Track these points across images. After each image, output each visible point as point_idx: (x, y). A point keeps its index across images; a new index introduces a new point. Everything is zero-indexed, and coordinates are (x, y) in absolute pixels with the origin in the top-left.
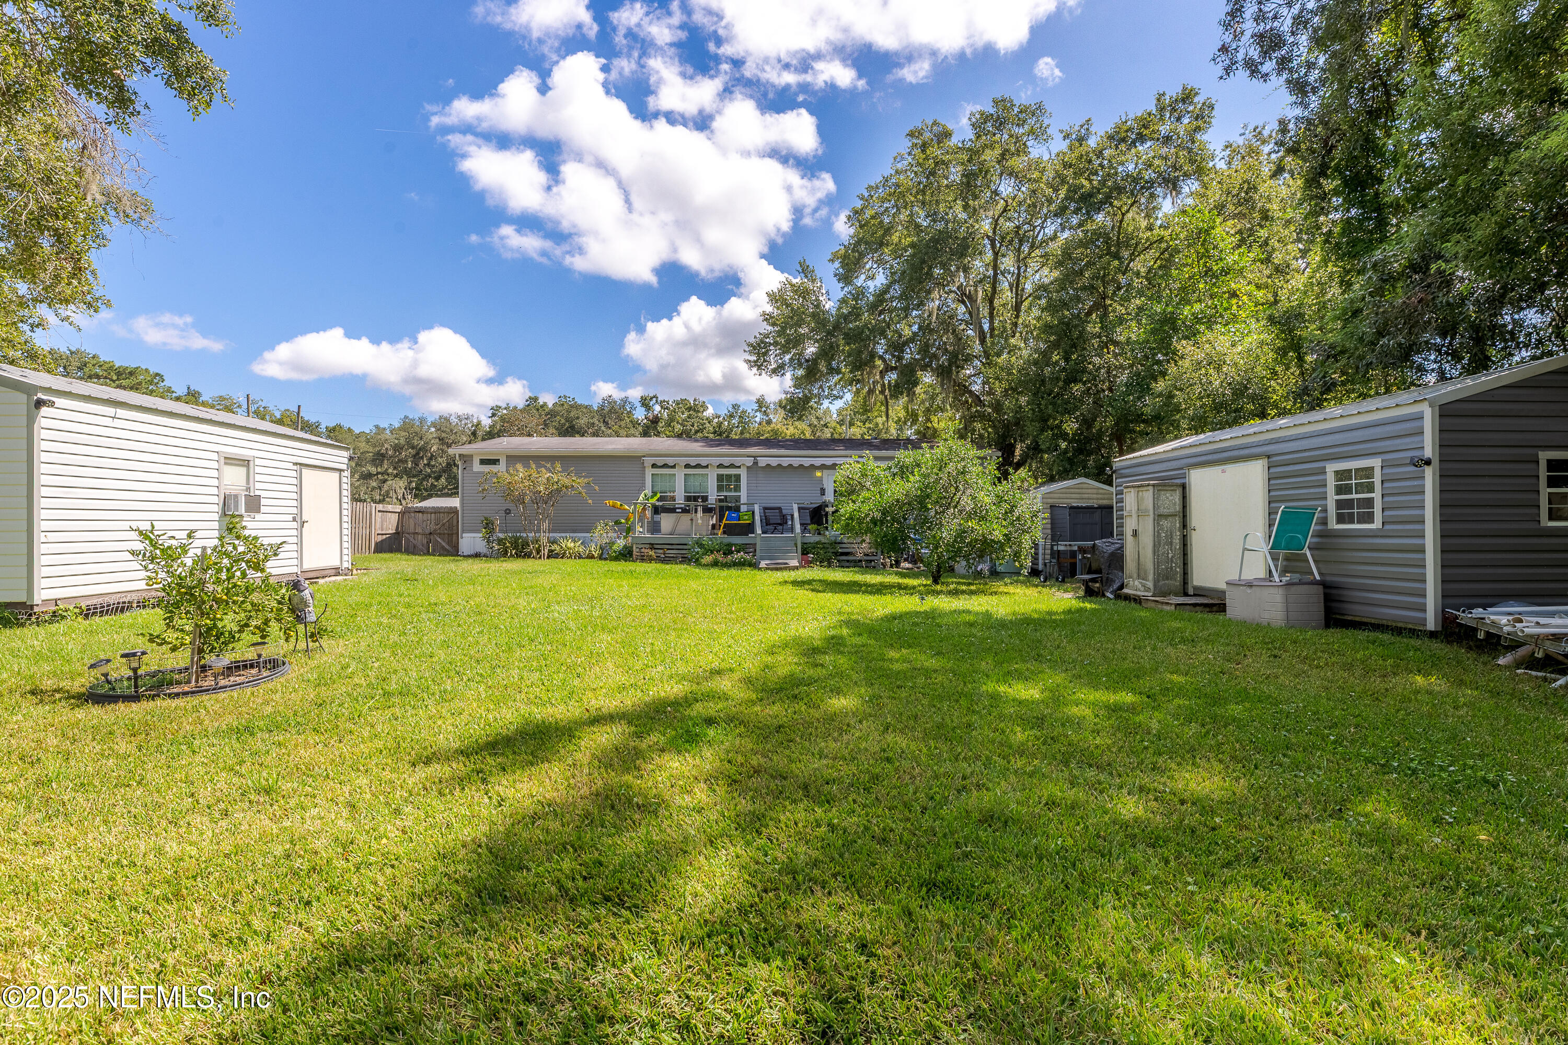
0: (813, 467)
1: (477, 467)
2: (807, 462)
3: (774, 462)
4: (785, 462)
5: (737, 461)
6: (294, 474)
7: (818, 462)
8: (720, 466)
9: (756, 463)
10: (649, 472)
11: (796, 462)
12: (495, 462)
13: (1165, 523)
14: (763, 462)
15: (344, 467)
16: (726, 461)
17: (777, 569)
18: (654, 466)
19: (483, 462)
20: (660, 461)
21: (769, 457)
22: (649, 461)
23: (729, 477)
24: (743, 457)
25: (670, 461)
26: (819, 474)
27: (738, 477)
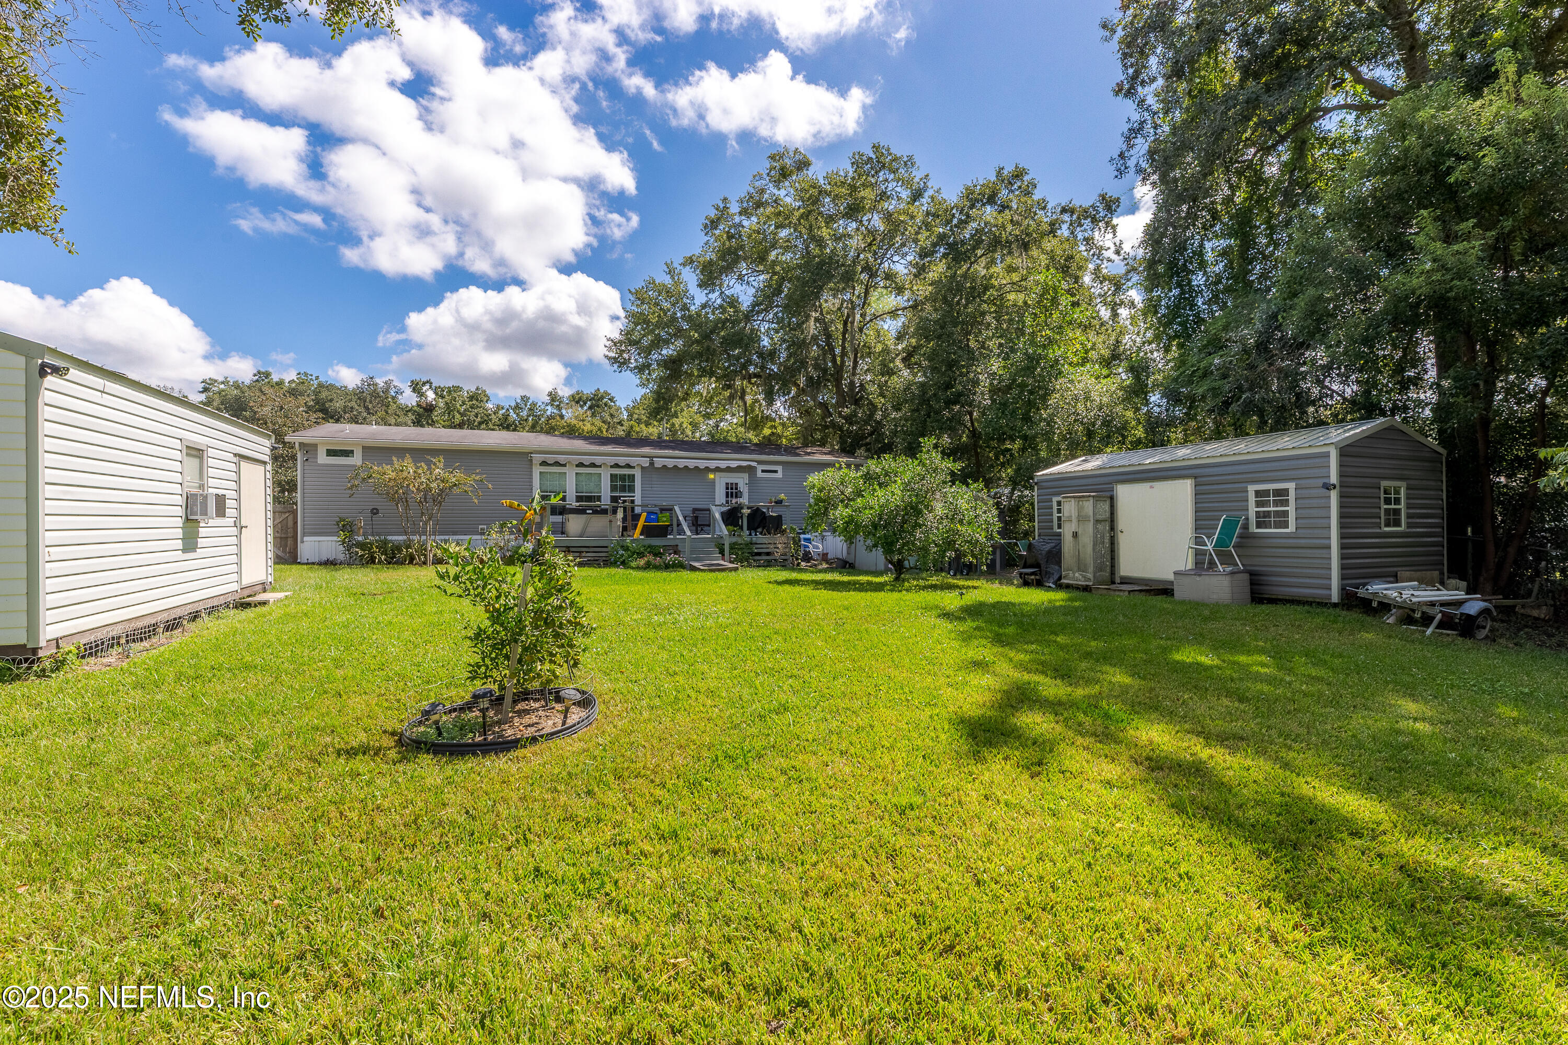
0: (708, 469)
1: (322, 458)
2: (702, 464)
3: (670, 463)
4: (681, 463)
5: (633, 461)
6: (232, 467)
7: (713, 464)
8: (616, 466)
9: (652, 464)
10: (537, 471)
11: (691, 464)
12: (348, 453)
13: (1100, 526)
14: (659, 463)
15: (267, 459)
16: (622, 461)
17: (713, 571)
18: (544, 463)
19: (331, 453)
20: (551, 458)
21: (667, 458)
22: (537, 458)
23: (623, 478)
24: (639, 457)
25: (561, 458)
26: (711, 476)
27: (632, 478)
